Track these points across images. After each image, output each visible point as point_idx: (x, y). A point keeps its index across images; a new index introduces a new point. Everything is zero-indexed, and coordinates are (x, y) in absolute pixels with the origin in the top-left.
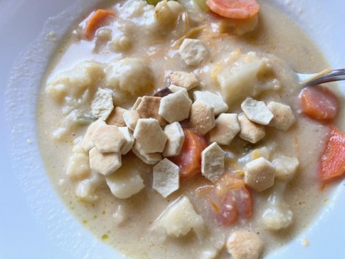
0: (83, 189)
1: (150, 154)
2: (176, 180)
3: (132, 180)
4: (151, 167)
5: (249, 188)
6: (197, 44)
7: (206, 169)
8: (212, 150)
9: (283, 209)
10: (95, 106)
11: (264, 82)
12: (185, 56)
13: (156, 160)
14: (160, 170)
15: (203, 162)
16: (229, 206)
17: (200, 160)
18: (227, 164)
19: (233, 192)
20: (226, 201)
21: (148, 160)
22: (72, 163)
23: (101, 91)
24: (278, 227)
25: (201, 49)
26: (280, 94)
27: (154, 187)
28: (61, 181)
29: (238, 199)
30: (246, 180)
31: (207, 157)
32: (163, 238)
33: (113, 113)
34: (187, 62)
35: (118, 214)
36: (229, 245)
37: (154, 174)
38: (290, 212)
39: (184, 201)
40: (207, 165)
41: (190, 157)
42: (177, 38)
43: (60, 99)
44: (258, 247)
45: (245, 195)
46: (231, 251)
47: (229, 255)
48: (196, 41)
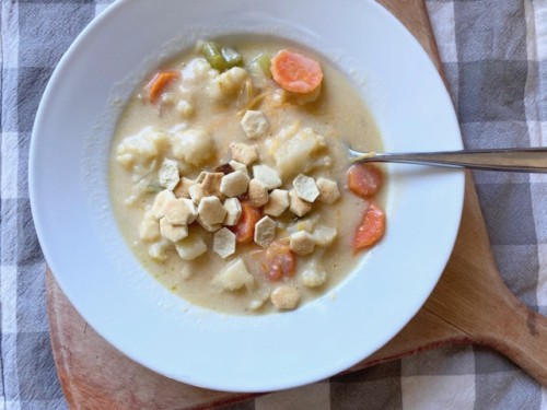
0: (155, 250)
1: (213, 225)
2: (233, 245)
3: (196, 245)
4: (213, 233)
5: (293, 253)
6: (258, 116)
7: (258, 238)
8: (263, 223)
9: (318, 271)
10: (163, 177)
11: (316, 160)
12: (247, 129)
13: (217, 228)
14: (220, 236)
15: (256, 233)
16: (275, 267)
17: (253, 231)
18: (277, 232)
19: (280, 256)
20: (273, 263)
21: (210, 229)
22: (144, 228)
23: (168, 162)
24: (313, 285)
25: (262, 122)
26: (330, 170)
27: (215, 250)
28: (136, 243)
29: (283, 261)
30: (291, 247)
31: (259, 229)
32: (221, 290)
33: (180, 184)
34: (249, 135)
35: (185, 271)
36: (272, 297)
37: (215, 239)
38: (324, 273)
39: (239, 262)
40: (259, 235)
41: (246, 228)
42: (240, 109)
43: (130, 167)
44: (295, 299)
45: (288, 259)
46: (274, 302)
47: (272, 304)
48: (258, 113)
